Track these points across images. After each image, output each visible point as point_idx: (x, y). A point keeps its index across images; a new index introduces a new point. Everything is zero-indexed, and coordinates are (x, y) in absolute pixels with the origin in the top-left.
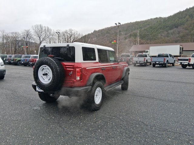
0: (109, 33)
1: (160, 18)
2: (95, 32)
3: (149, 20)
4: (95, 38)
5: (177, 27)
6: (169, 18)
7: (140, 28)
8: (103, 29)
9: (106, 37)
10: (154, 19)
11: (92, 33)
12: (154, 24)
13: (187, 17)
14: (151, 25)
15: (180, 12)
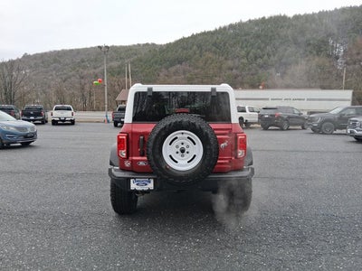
0: (60, 63)
1: (153, 44)
2: (26, 57)
3: (134, 45)
4: (27, 71)
5: (180, 63)
6: (169, 46)
7: (121, 58)
8: (46, 53)
9: (54, 69)
10: (144, 45)
11: (19, 60)
12: (145, 54)
13: (195, 47)
14: (139, 56)
15: (184, 38)
